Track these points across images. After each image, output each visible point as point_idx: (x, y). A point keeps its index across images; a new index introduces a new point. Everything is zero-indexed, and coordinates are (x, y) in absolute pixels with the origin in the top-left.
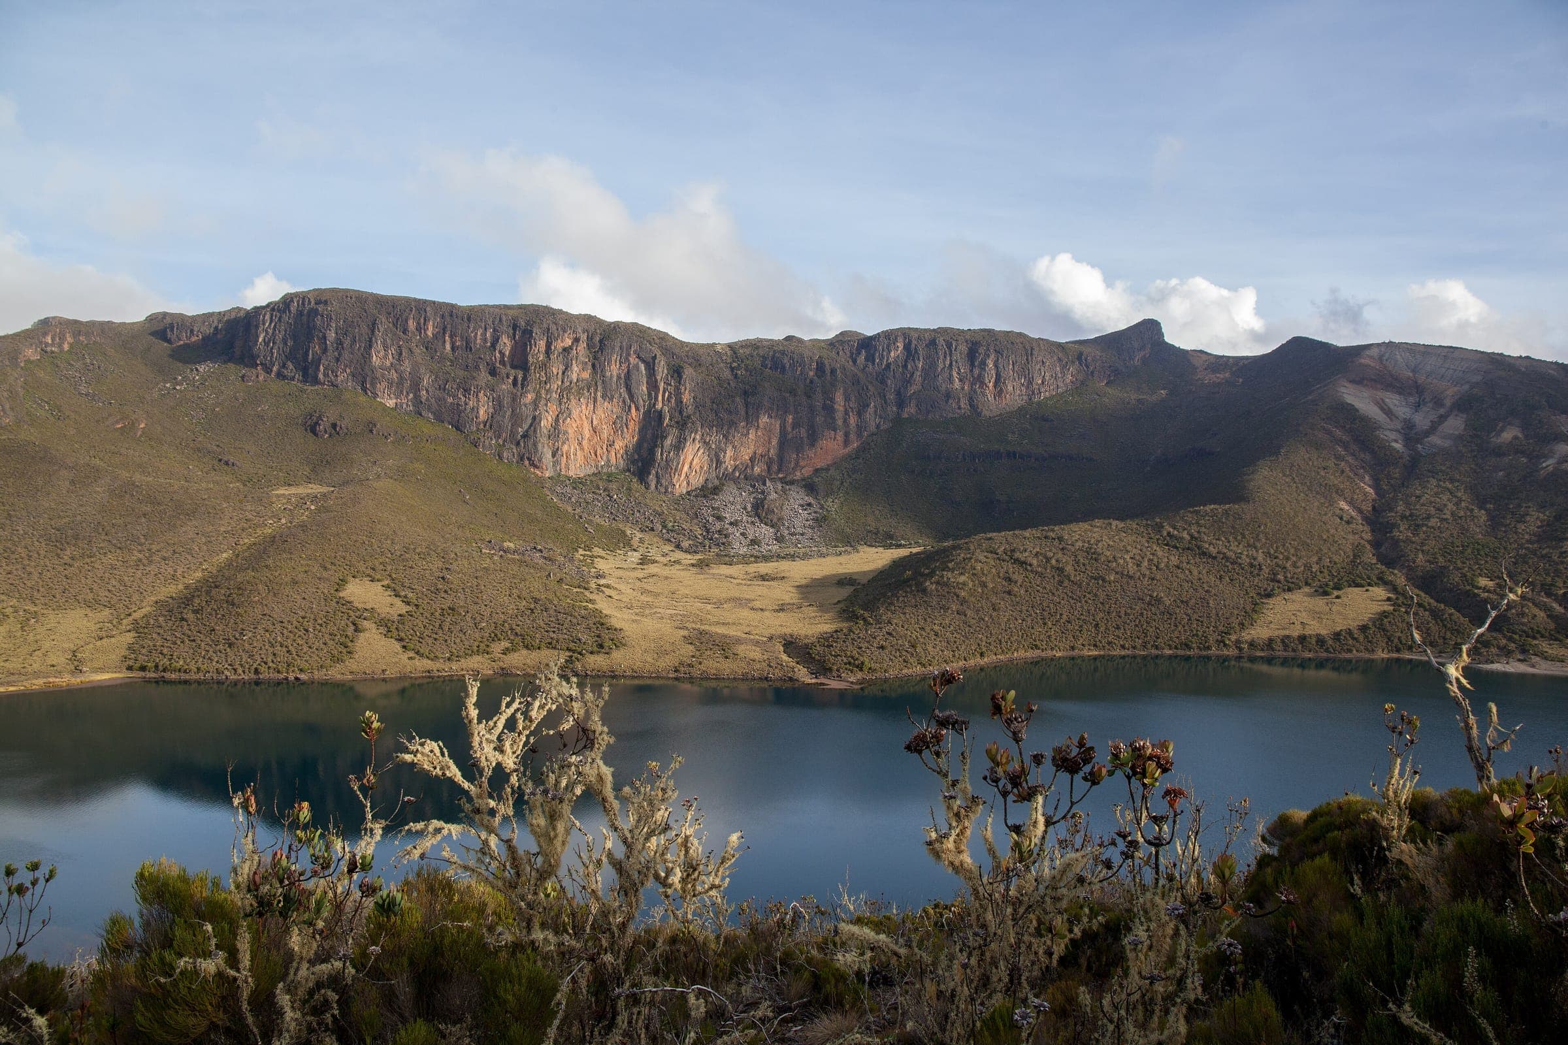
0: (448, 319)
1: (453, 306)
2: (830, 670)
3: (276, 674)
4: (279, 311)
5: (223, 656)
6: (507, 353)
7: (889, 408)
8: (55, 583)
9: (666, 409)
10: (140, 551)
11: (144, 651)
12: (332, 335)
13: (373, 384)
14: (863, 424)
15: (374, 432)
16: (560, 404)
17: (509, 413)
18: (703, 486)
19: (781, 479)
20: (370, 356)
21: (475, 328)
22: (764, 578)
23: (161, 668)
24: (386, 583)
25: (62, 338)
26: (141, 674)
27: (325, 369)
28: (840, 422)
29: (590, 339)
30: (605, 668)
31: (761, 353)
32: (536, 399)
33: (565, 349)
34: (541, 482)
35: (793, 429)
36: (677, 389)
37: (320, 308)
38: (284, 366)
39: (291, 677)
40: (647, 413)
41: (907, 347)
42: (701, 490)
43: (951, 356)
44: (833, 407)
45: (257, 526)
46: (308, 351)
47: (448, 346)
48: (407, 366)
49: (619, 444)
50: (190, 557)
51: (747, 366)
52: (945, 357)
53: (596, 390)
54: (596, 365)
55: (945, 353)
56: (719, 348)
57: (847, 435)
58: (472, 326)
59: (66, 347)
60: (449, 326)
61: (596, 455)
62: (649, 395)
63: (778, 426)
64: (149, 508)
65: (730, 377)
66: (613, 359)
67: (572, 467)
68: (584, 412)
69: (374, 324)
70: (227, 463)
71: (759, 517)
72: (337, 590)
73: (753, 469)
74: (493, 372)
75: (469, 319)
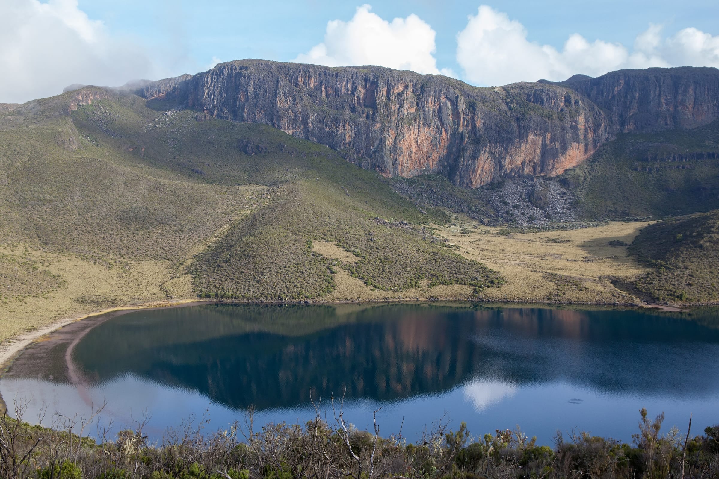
0: (323, 76)
1: (326, 68)
2: (658, 299)
3: (292, 300)
4: (216, 75)
5: (256, 288)
6: (362, 97)
7: (614, 127)
8: (130, 244)
9: (466, 131)
10: (175, 225)
11: (204, 285)
12: (251, 89)
13: (278, 120)
14: (598, 138)
15: (283, 150)
16: (397, 130)
17: (364, 137)
18: (491, 182)
19: (543, 177)
20: (276, 103)
21: (340, 82)
22: (555, 241)
23: (219, 296)
24: (336, 243)
25: (87, 97)
26: (207, 300)
27: (248, 111)
28: (582, 137)
29: (414, 86)
30: (500, 297)
31: (526, 92)
32: (382, 127)
33: (399, 94)
34: (387, 181)
35: (551, 142)
36: (473, 118)
37: (243, 72)
38: (221, 110)
39: (302, 301)
40: (453, 135)
41: (627, 83)
42: (489, 185)
43: (660, 87)
44: (577, 127)
45: (239, 209)
46: (236, 100)
47: (324, 94)
48: (299, 108)
49: (435, 156)
50: (205, 229)
51: (517, 101)
52: (656, 88)
53: (420, 120)
54: (419, 104)
55: (656, 85)
56: (496, 90)
57: (586, 146)
58: (339, 80)
59: (90, 102)
60: (324, 81)
61: (420, 163)
62: (454, 122)
63: (540, 141)
64: (173, 199)
65: (506, 109)
66: (430, 99)
67: (405, 171)
68: (412, 135)
69: (277, 81)
70: (197, 172)
71: (531, 202)
72: (309, 247)
73: (523, 170)
74: (353, 110)
75: (337, 76)
